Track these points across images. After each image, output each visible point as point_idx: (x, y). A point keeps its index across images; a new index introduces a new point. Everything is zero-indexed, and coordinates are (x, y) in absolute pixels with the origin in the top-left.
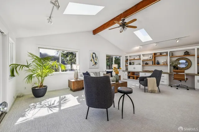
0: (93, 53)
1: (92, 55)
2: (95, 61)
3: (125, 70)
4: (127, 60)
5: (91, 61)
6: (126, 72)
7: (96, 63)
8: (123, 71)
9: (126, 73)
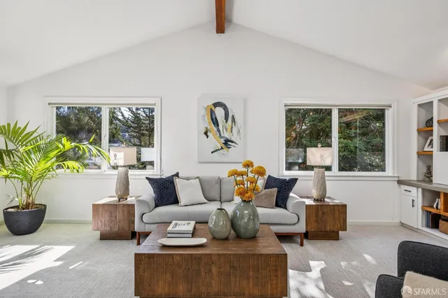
0: (216, 105)
1: (212, 112)
2: (227, 135)
3: (413, 177)
4: (430, 122)
5: (206, 133)
6: (414, 190)
7: (227, 143)
8: (400, 182)
9: (416, 194)
